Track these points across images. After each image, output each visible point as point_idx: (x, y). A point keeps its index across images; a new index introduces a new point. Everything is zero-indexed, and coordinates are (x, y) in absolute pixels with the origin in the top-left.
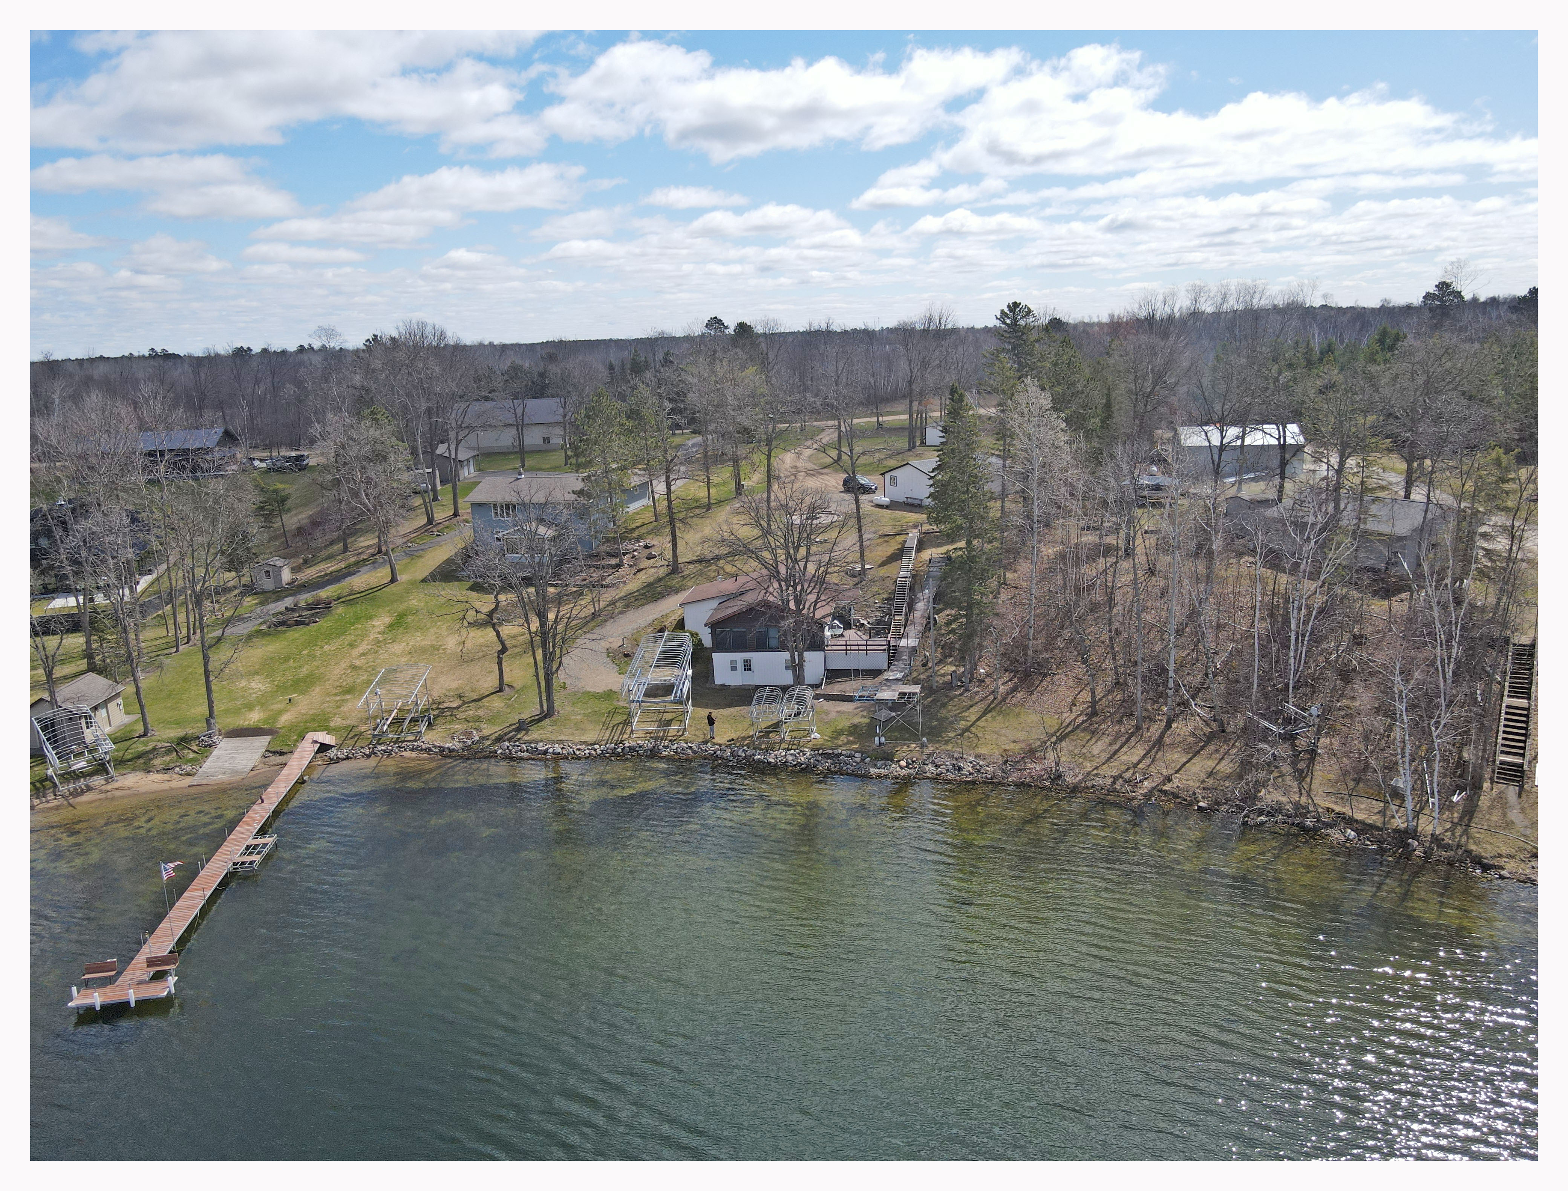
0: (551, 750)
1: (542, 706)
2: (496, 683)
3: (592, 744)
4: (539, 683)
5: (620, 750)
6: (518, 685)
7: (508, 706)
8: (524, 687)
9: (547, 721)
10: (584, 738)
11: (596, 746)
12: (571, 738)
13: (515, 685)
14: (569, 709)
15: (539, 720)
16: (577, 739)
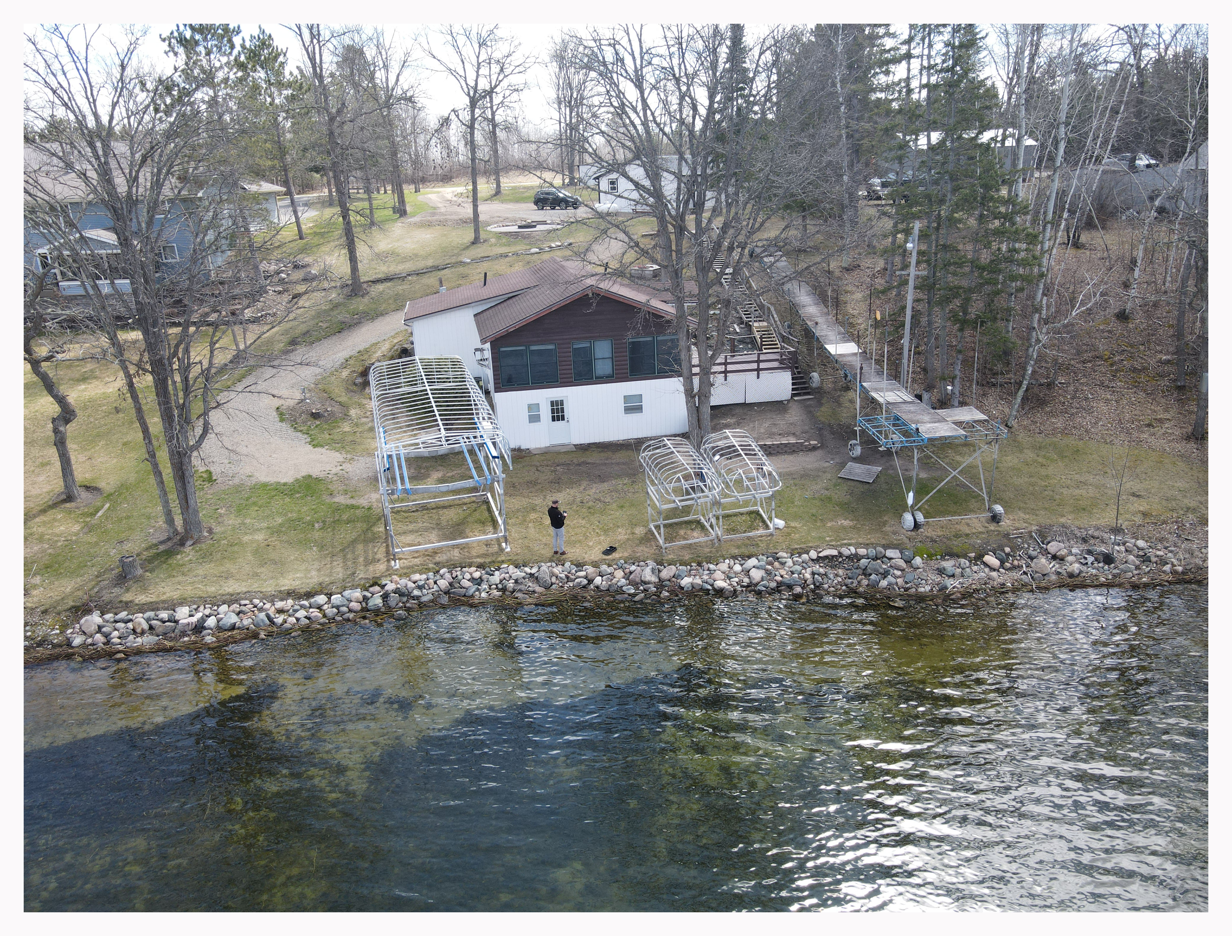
0: (211, 622)
1: (170, 521)
2: (58, 485)
3: (309, 595)
4: (158, 473)
5: (377, 601)
6: (107, 484)
7: (90, 529)
8: (123, 489)
9: (188, 553)
10: (287, 583)
11: (321, 599)
12: (255, 587)
13: (102, 485)
14: (232, 521)
15: (169, 553)
16: (269, 587)
